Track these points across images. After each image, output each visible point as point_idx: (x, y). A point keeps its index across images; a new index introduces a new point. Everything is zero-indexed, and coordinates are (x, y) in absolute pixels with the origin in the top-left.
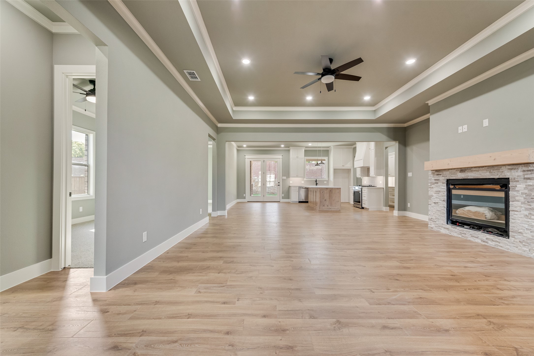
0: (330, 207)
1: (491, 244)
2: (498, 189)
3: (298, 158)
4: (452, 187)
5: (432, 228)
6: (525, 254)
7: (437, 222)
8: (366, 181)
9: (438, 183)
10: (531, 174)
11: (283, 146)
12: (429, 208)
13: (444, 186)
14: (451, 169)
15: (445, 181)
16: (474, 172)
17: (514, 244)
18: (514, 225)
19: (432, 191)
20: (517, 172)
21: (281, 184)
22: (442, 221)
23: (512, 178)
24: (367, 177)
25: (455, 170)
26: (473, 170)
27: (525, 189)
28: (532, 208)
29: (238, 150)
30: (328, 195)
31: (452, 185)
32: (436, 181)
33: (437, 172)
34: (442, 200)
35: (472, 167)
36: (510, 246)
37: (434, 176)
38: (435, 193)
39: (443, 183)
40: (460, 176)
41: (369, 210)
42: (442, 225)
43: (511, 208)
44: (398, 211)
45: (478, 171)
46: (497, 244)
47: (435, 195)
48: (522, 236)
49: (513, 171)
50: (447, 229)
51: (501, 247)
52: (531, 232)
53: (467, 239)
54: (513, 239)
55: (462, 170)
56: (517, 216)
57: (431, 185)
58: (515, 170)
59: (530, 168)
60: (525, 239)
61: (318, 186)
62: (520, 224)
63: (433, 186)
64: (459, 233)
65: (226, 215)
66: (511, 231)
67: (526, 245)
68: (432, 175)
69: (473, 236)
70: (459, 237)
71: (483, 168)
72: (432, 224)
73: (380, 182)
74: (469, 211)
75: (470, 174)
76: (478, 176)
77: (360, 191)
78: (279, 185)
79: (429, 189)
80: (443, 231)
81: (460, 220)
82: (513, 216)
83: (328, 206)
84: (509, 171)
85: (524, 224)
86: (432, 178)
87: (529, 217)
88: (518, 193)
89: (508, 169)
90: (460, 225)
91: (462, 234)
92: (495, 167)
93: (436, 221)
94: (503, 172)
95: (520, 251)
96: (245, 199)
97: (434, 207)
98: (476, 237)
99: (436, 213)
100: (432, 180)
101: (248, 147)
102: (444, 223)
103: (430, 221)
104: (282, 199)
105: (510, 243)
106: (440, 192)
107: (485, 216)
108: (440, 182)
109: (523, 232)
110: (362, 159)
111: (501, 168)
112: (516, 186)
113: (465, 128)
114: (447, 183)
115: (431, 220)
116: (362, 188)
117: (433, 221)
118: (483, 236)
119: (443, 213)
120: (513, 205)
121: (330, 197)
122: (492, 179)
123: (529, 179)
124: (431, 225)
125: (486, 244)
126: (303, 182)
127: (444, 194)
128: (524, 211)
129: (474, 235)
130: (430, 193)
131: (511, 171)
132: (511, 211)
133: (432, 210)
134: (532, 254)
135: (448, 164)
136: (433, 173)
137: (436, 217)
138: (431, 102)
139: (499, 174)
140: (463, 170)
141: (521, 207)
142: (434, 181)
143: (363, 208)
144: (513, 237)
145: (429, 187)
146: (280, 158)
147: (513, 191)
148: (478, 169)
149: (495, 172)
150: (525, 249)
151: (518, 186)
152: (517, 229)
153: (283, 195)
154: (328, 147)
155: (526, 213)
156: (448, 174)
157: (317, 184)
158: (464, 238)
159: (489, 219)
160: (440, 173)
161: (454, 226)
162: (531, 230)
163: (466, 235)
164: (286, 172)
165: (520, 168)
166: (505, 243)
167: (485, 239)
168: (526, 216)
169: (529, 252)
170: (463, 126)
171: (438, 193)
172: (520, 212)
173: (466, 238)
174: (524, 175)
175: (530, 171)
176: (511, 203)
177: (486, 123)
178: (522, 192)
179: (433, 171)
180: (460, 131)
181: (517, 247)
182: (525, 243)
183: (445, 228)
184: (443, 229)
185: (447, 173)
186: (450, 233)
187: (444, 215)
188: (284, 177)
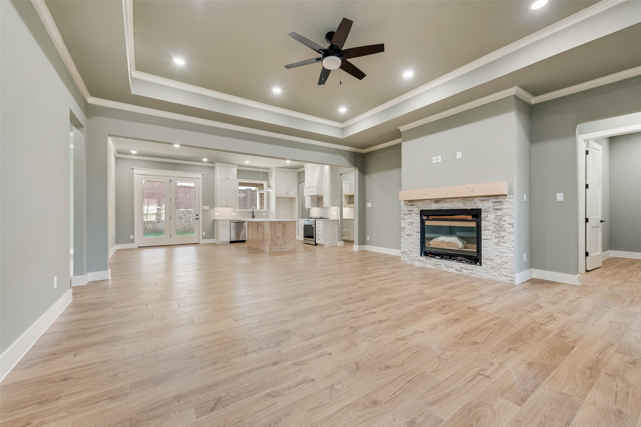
0: (283, 246)
1: (465, 272)
2: (470, 219)
3: (228, 179)
4: (425, 218)
5: (405, 261)
6: (495, 279)
7: (411, 255)
8: (315, 212)
9: (411, 214)
10: (500, 205)
11: (205, 160)
12: (402, 241)
13: (418, 217)
14: (425, 200)
15: (419, 212)
16: (449, 203)
17: (486, 270)
18: (486, 252)
19: (405, 222)
20: (487, 203)
21: (201, 217)
22: (415, 253)
23: (483, 209)
24: (317, 208)
25: (429, 200)
26: (448, 201)
27: (494, 219)
28: (501, 236)
29: (117, 158)
30: (281, 231)
31: (425, 216)
32: (410, 212)
33: (411, 202)
34: (416, 231)
35: (446, 198)
36: (482, 272)
37: (407, 206)
38: (408, 225)
39: (417, 214)
40: (435, 206)
41: (325, 246)
42: (416, 258)
43: (483, 237)
44: (358, 245)
45: (452, 202)
46: (471, 271)
47: (408, 227)
48: (492, 263)
49: (484, 202)
50: (422, 261)
51: (475, 274)
52: (500, 258)
53: (442, 270)
54: (485, 265)
55: (436, 201)
56: (488, 244)
57: (404, 216)
58: (486, 201)
59: (499, 200)
60: (495, 265)
61: (255, 220)
62: (491, 252)
63: (405, 217)
64: (434, 265)
65: (110, 278)
66: (483, 259)
67: (497, 271)
68: (405, 206)
69: (448, 267)
70: (434, 269)
71: (457, 199)
72: (406, 257)
73: (334, 213)
74: (443, 241)
75: (444, 205)
76: (452, 206)
77: (313, 224)
78: (197, 219)
79: (402, 221)
80: (417, 264)
81: (434, 251)
82: (484, 244)
83: (281, 245)
84: (481, 202)
85: (494, 251)
86: (405, 209)
87: (499, 244)
88: (489, 223)
89: (481, 200)
90: (432, 256)
91: (437, 265)
92: (468, 198)
93: (409, 253)
94: (475, 203)
95: (491, 277)
96: (134, 243)
97: (407, 239)
98: (451, 267)
99: (409, 246)
100: (404, 211)
101: (139, 155)
102: (418, 256)
103: (402, 254)
104: (203, 239)
105: (482, 270)
106: (413, 223)
107: (458, 245)
108: (414, 213)
109: (493, 259)
110: (315, 186)
111: (474, 199)
112: (488, 217)
113: (439, 159)
114: (420, 214)
115: (404, 253)
116: (315, 221)
117: (406, 255)
118: (457, 265)
119: (417, 245)
120: (484, 234)
121: (284, 233)
122: (465, 210)
123: (498, 209)
124: (404, 258)
125: (461, 273)
126: (234, 214)
127: (418, 226)
128: (494, 239)
129: (448, 265)
130: (403, 225)
131: (483, 202)
132: (484, 239)
133: (405, 242)
134: (501, 278)
135: (426, 194)
136: (406, 204)
137: (409, 249)
138: (402, 129)
139: (472, 205)
140: (438, 201)
141: (492, 235)
142: (407, 212)
143: (316, 244)
144: (485, 264)
145: (401, 218)
146: (199, 178)
147: (485, 221)
148: (452, 200)
149: (468, 203)
150: (496, 274)
151: (489, 216)
152: (488, 256)
153: (204, 233)
154: (268, 169)
155: (496, 241)
156: (422, 205)
157: (253, 217)
158: (438, 269)
159: (460, 248)
160: (413, 204)
161: (429, 258)
162: (500, 257)
163: (440, 265)
164: (209, 200)
165: (491, 199)
166: (478, 270)
167: (459, 268)
168: (496, 244)
169: (499, 277)
170: (437, 157)
171: (411, 224)
172: (491, 240)
173: (440, 269)
174: (494, 206)
175: (499, 202)
176: (483, 232)
177: (459, 155)
178: (493, 222)
179: (406, 202)
180: (434, 162)
181: (488, 273)
182: (495, 268)
183: (419, 261)
184: (416, 261)
185: (421, 203)
186: (425, 265)
187: (418, 247)
188: (206, 207)
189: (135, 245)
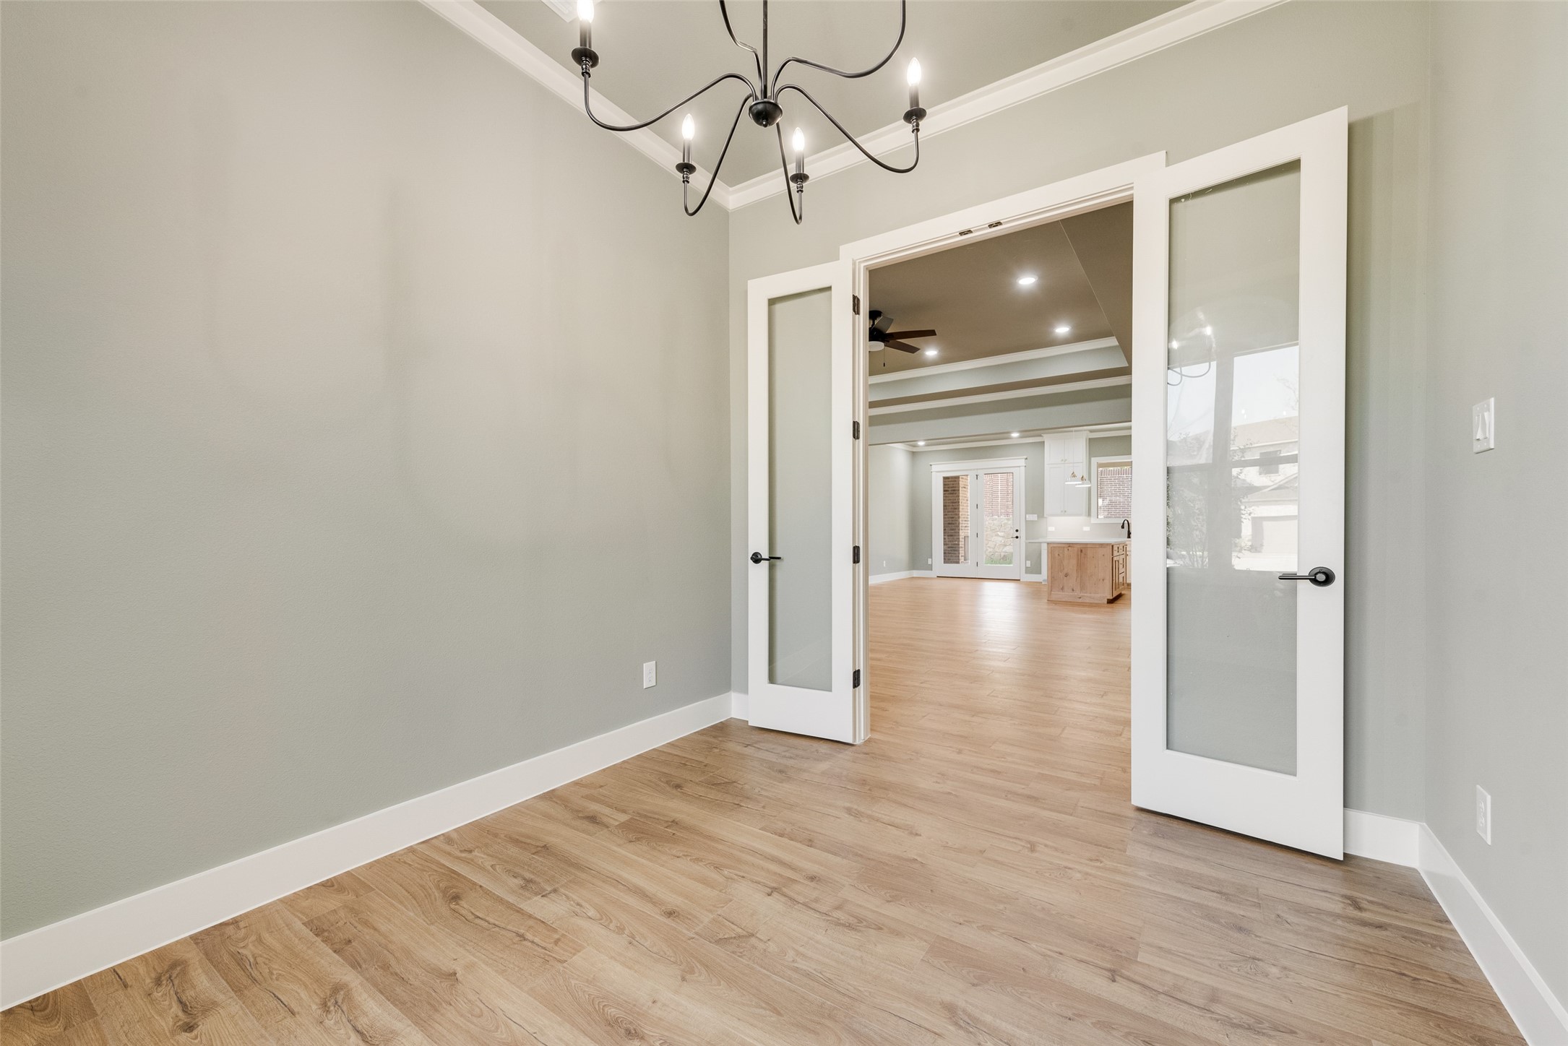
0: (1078, 593)
3: (1066, 462)
11: (1016, 434)
21: (1022, 534)
29: (913, 454)
30: (1074, 562)
78: (1017, 537)
83: (1073, 590)
96: (932, 570)
101: (933, 444)
104: (1026, 573)
121: (1081, 566)
126: (1088, 529)
146: (1019, 467)
153: (1026, 564)
164: (1036, 503)
188: (1030, 517)
189: (933, 574)
